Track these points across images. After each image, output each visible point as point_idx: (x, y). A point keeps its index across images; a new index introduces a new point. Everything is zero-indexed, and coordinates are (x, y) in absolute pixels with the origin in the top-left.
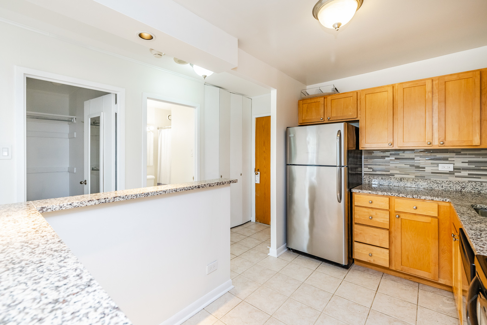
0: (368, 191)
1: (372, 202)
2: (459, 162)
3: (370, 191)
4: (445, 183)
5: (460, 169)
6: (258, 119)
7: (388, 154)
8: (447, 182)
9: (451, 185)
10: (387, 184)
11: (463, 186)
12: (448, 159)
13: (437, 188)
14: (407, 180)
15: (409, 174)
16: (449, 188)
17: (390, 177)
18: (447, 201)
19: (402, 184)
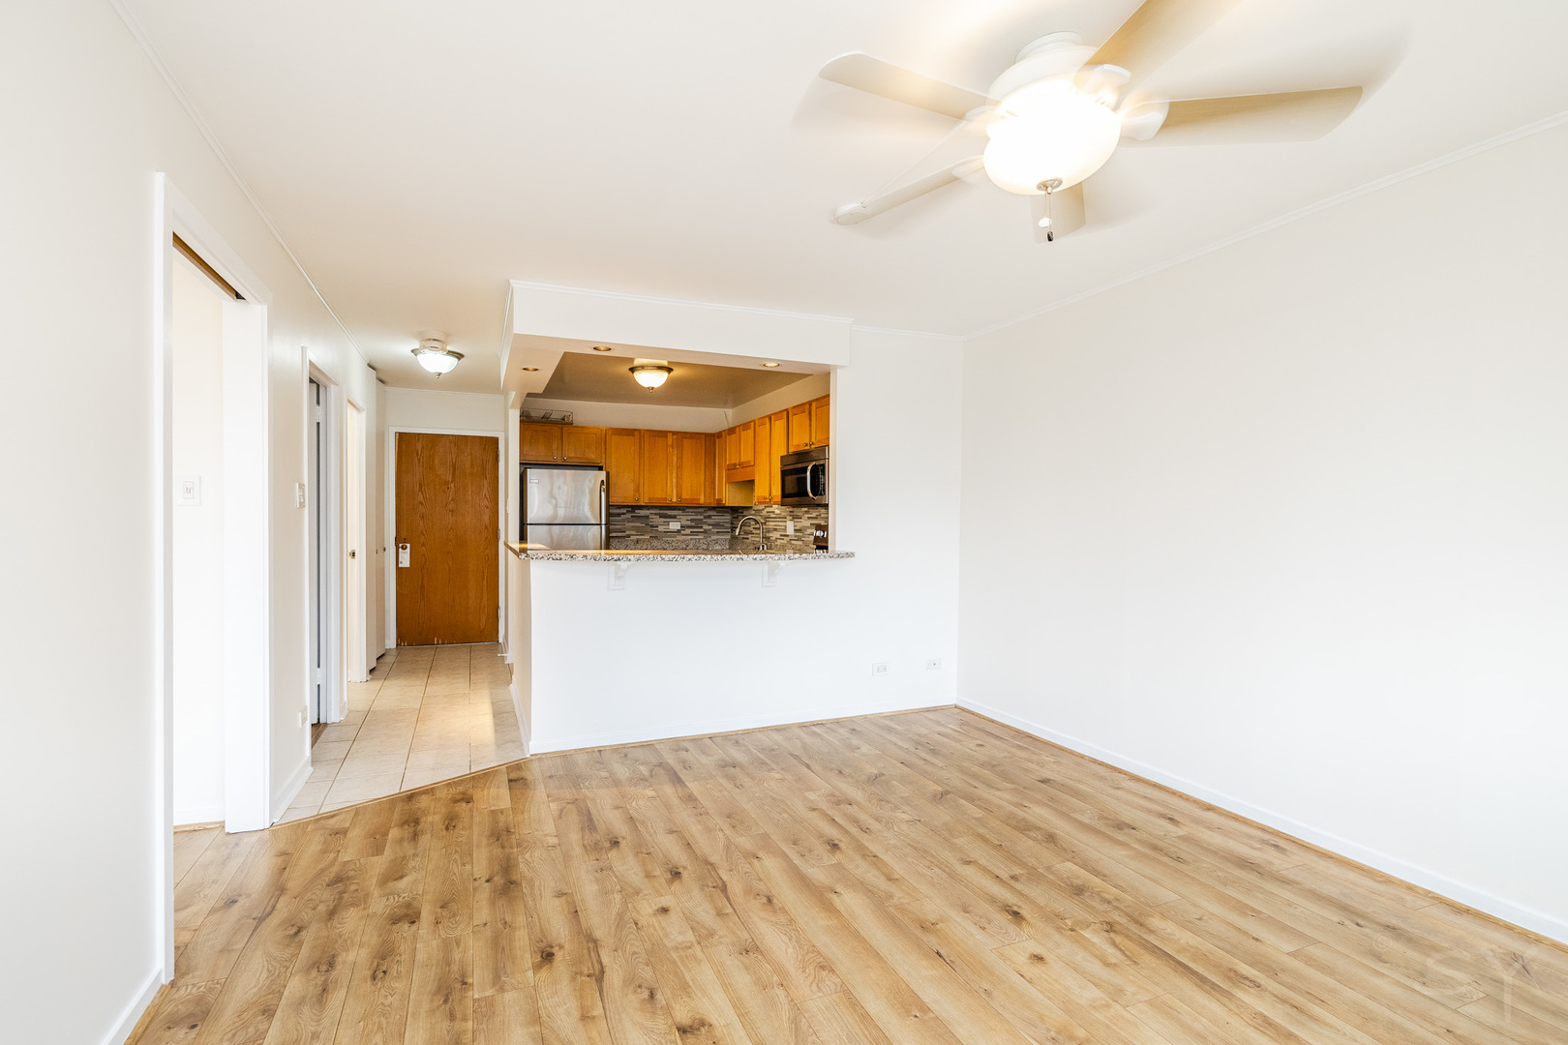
2: (684, 519)
5: (684, 527)
12: (676, 517)
15: (644, 535)
17: (627, 538)
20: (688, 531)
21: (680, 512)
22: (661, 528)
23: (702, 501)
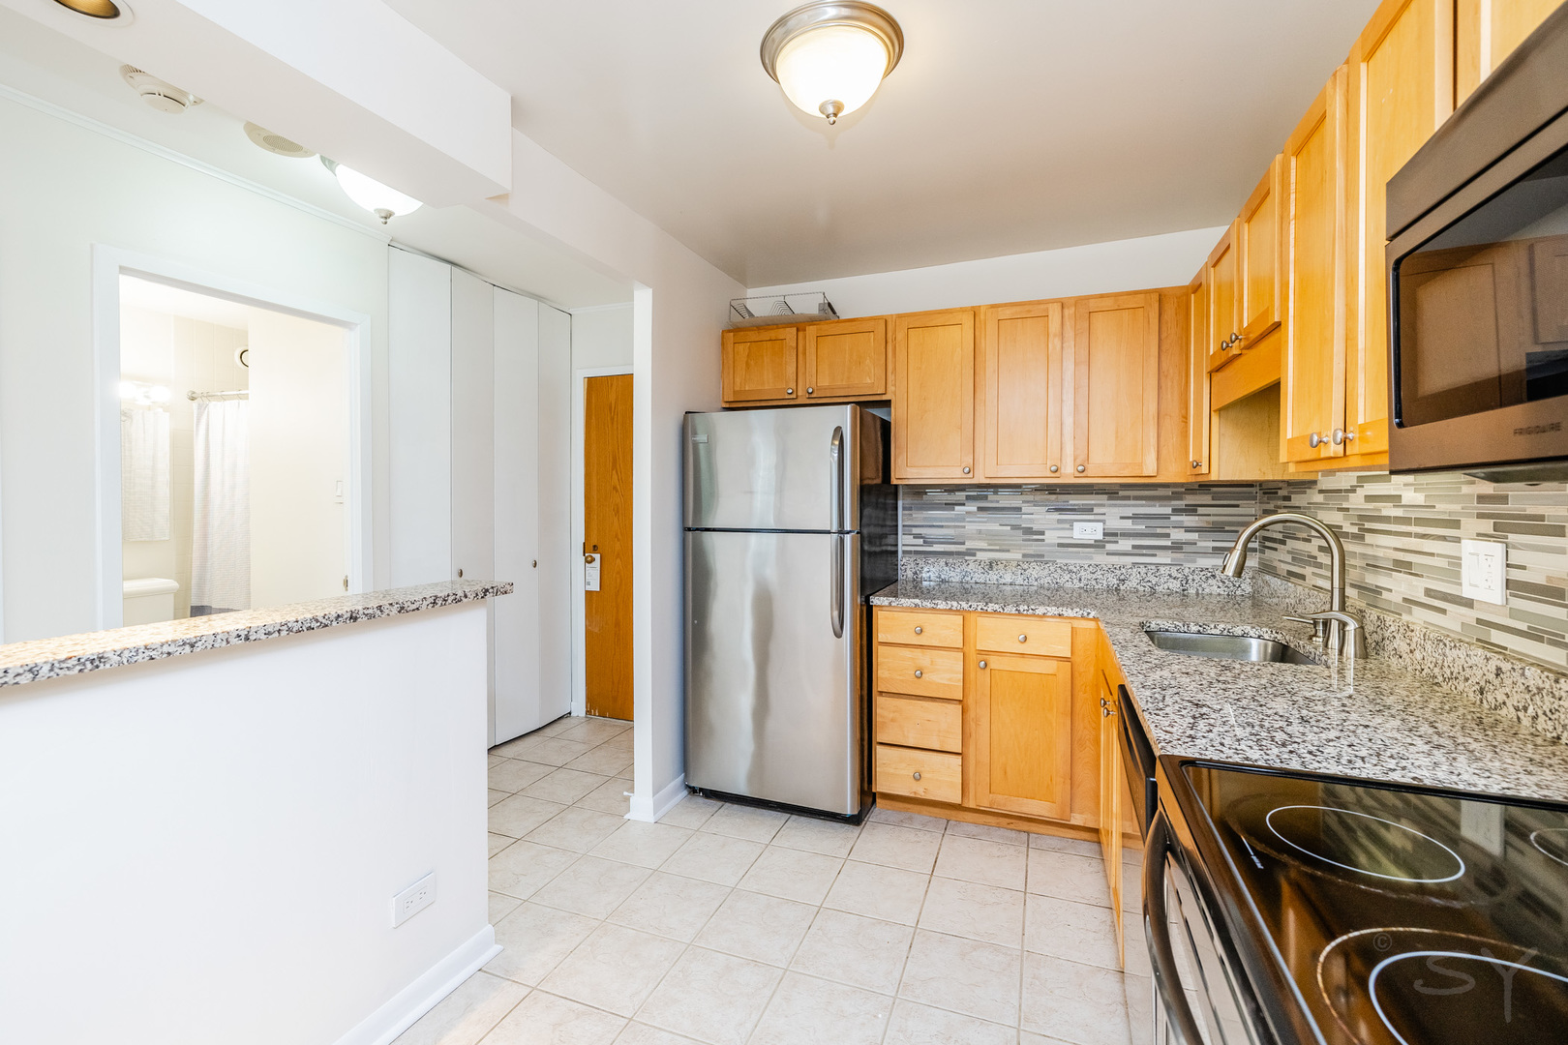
0: (913, 600)
1: (922, 631)
2: (1115, 515)
3: (917, 601)
4: (1085, 570)
5: (1116, 535)
6: (592, 383)
7: (961, 496)
8: (1091, 569)
9: (1099, 574)
10: (957, 579)
11: (1122, 577)
12: (1092, 510)
13: (1069, 585)
14: (1006, 566)
15: (1008, 551)
16: (1094, 583)
17: (967, 558)
18: (1091, 616)
19: (993, 577)
20: (1125, 545)
21: (1103, 499)
22: (1052, 537)
23: (1150, 468)
